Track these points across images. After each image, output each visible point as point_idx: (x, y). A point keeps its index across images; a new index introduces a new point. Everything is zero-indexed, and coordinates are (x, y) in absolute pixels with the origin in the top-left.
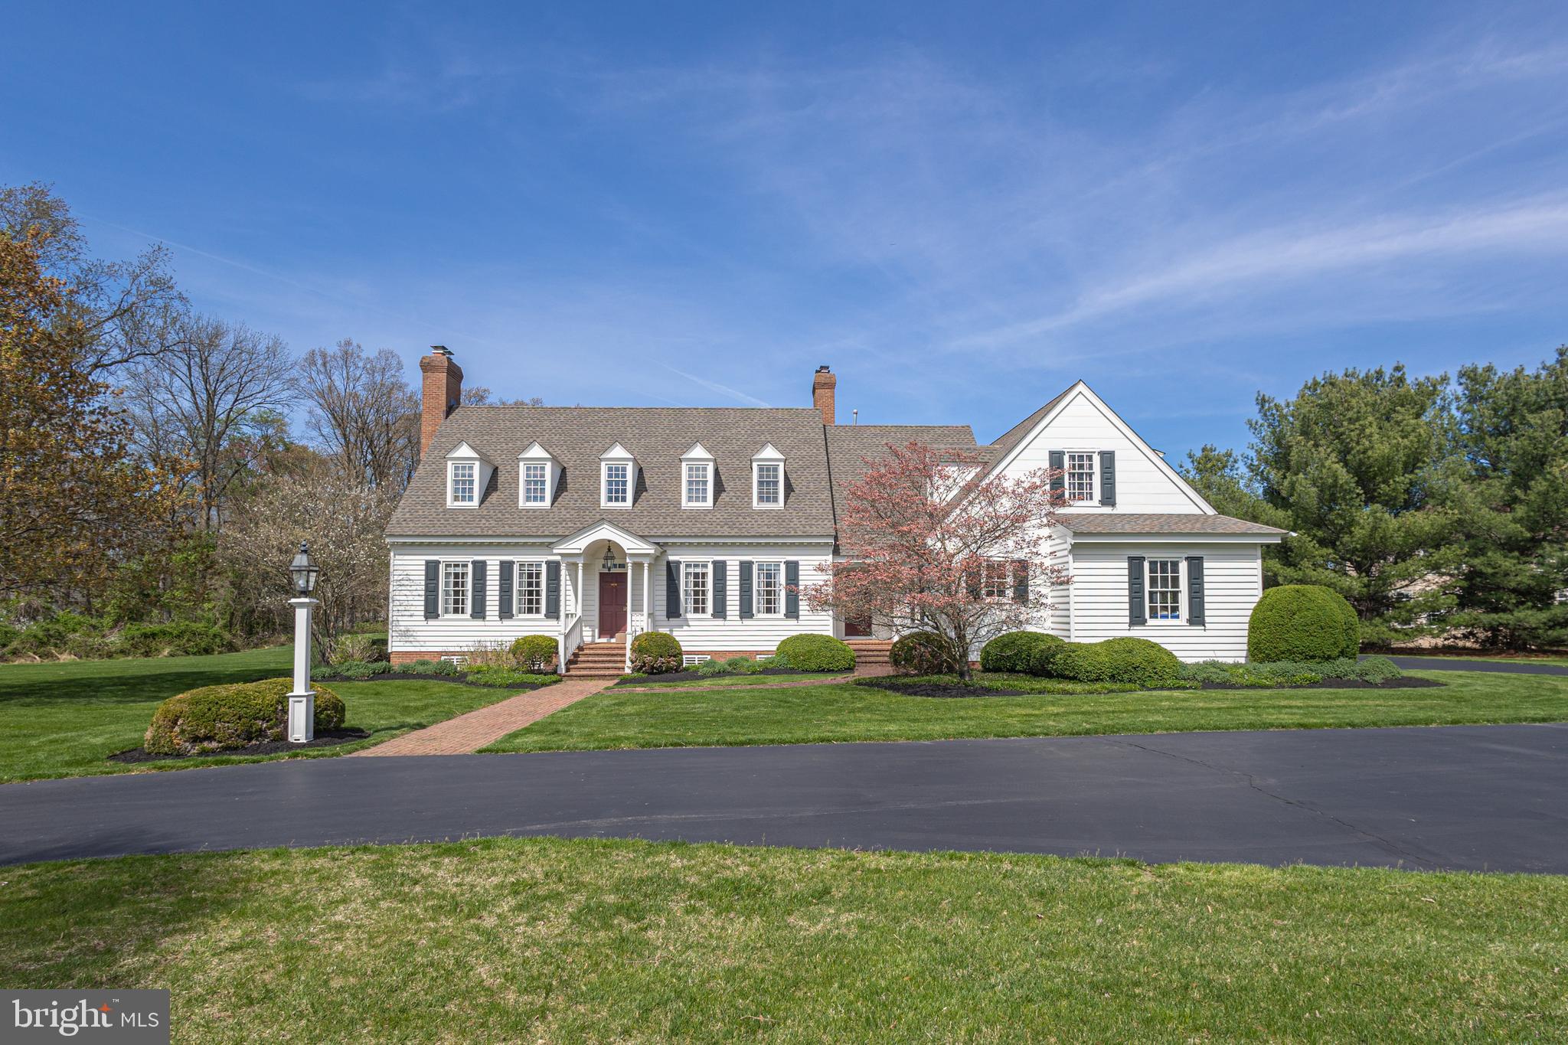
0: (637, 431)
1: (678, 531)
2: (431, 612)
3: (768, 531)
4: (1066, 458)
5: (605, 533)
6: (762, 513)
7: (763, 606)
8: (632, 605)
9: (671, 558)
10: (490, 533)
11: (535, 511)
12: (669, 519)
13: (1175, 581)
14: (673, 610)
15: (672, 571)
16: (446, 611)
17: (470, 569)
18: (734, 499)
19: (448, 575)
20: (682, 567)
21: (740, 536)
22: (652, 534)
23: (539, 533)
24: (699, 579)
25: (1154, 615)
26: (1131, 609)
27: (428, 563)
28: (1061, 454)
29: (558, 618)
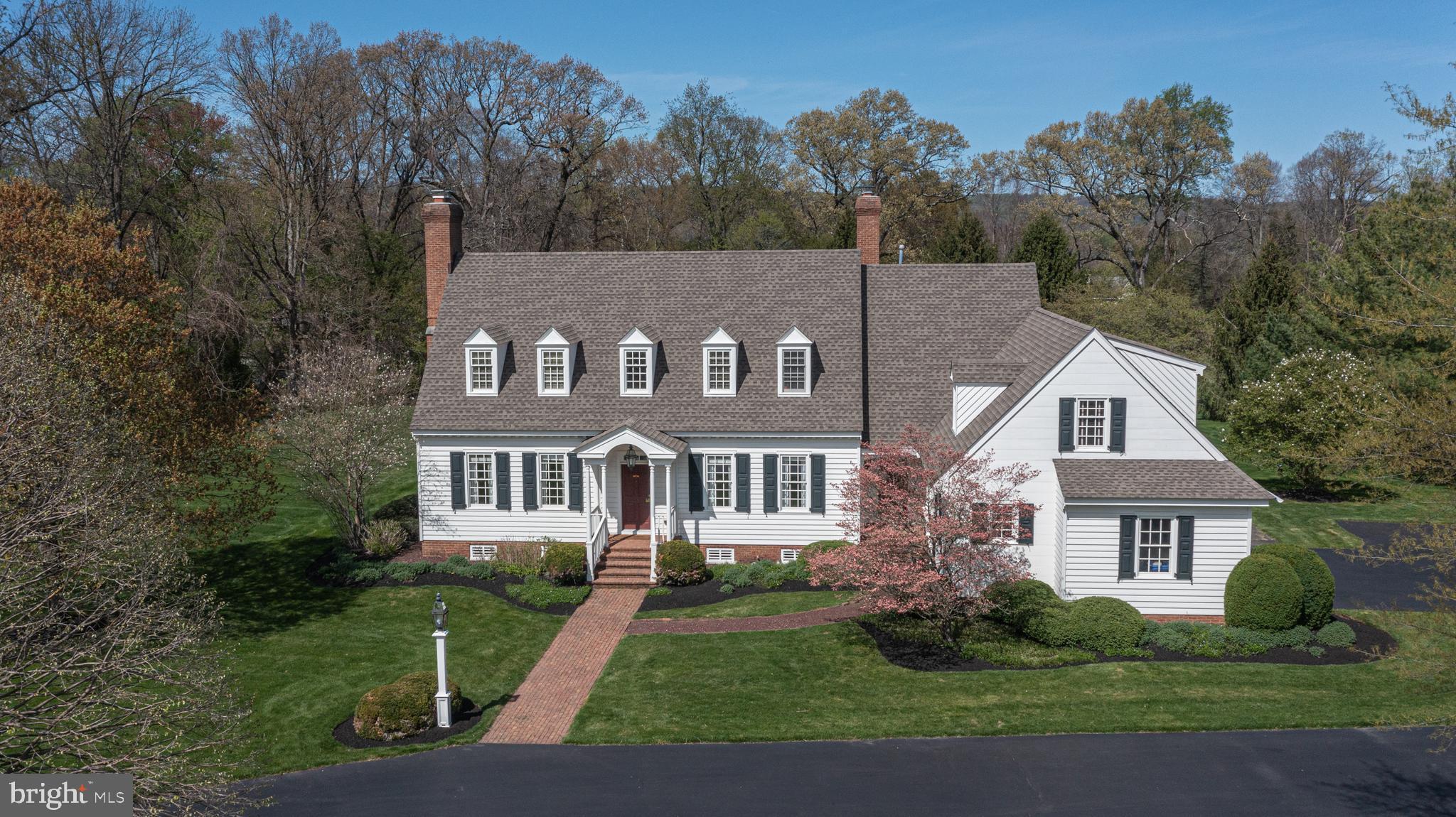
0: (654, 288)
1: (699, 424)
2: (458, 503)
3: (792, 425)
4: (1077, 405)
5: (628, 437)
6: (787, 401)
7: (788, 500)
8: (655, 498)
9: (694, 450)
10: (513, 427)
11: (554, 399)
12: (691, 410)
13: (1166, 538)
14: (696, 503)
15: (694, 464)
16: (472, 501)
17: (493, 459)
18: (759, 383)
19: (472, 466)
20: (705, 460)
21: (763, 432)
22: (674, 429)
23: (560, 428)
24: (722, 471)
25: (1143, 567)
26: (1121, 564)
27: (453, 454)
28: (1072, 400)
29: (581, 510)
